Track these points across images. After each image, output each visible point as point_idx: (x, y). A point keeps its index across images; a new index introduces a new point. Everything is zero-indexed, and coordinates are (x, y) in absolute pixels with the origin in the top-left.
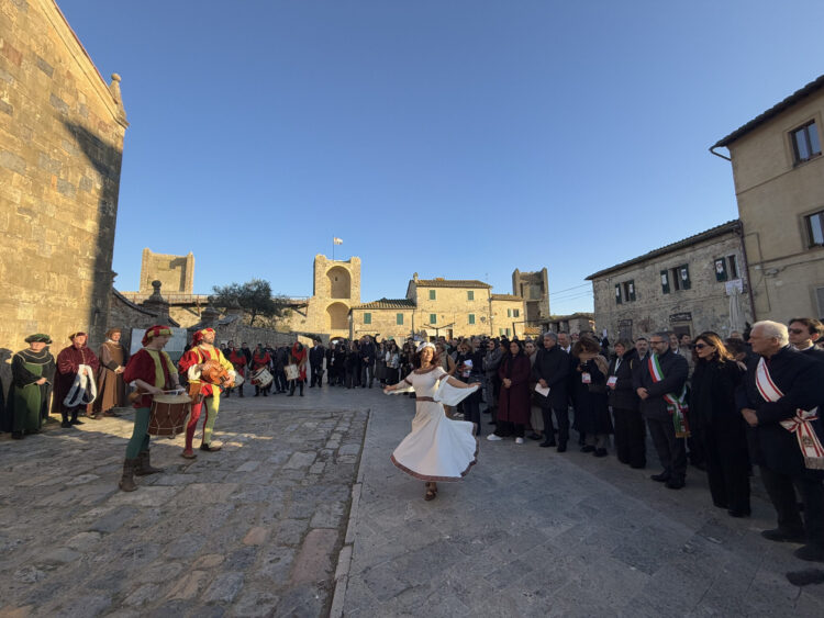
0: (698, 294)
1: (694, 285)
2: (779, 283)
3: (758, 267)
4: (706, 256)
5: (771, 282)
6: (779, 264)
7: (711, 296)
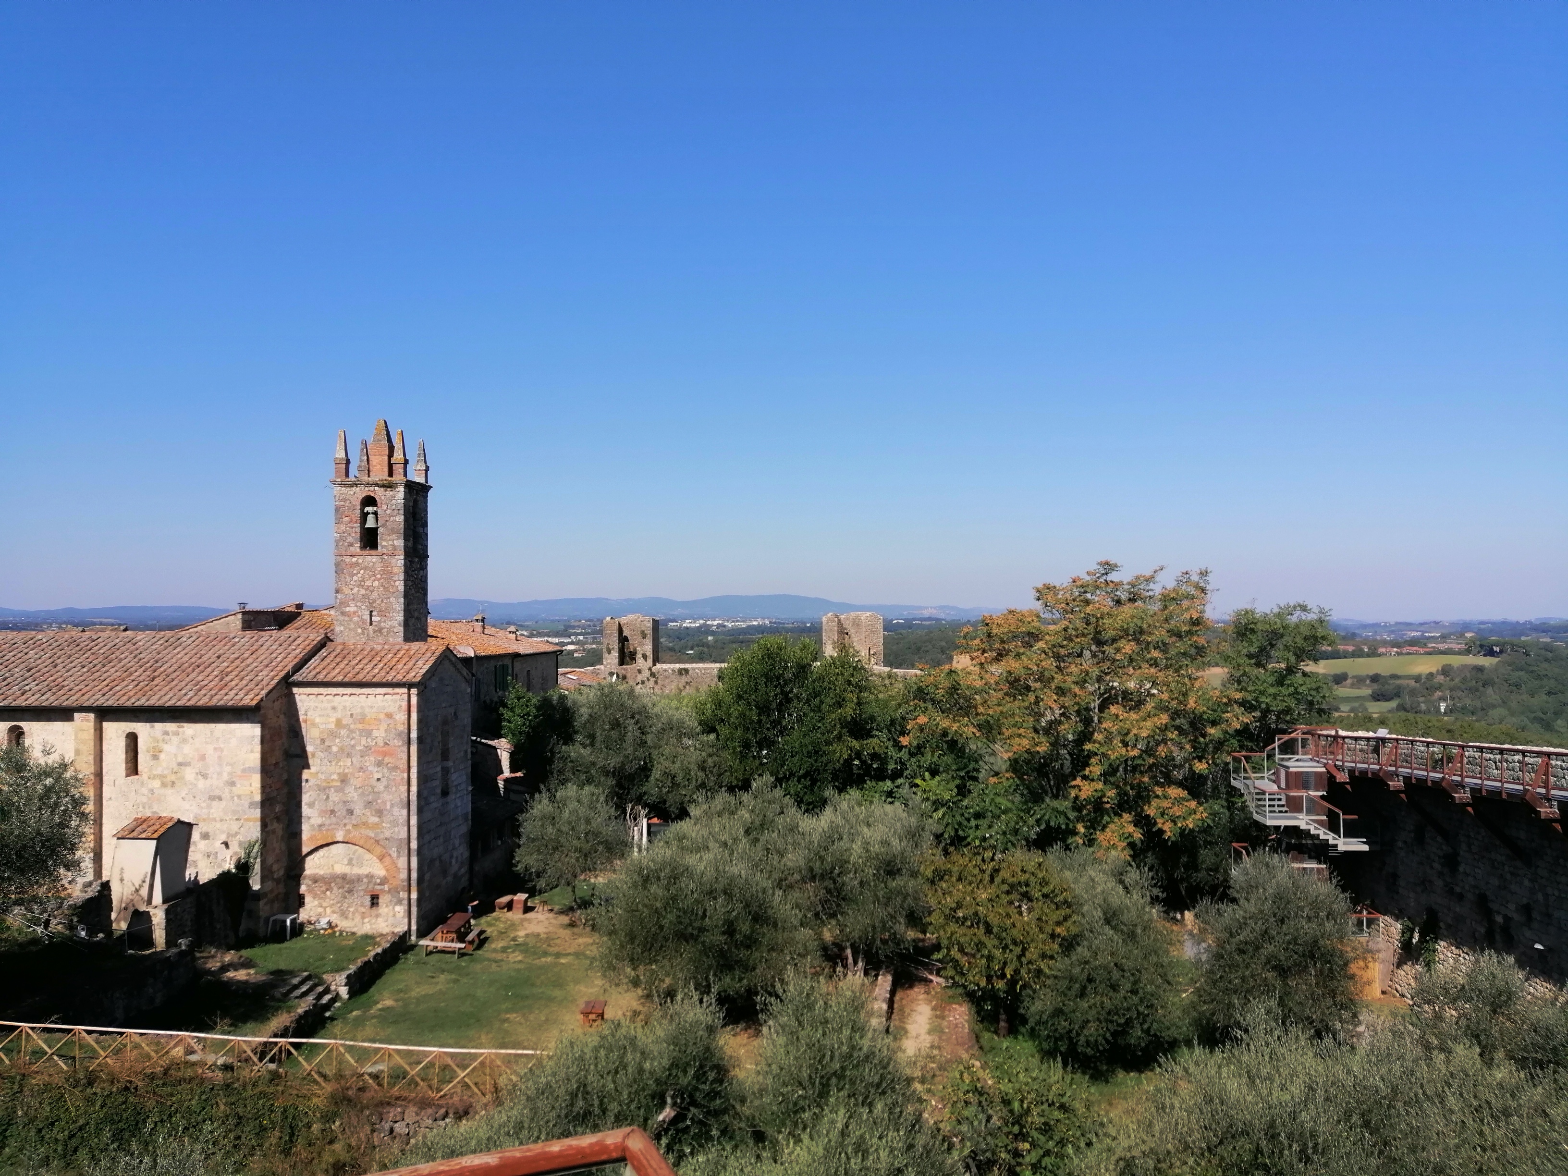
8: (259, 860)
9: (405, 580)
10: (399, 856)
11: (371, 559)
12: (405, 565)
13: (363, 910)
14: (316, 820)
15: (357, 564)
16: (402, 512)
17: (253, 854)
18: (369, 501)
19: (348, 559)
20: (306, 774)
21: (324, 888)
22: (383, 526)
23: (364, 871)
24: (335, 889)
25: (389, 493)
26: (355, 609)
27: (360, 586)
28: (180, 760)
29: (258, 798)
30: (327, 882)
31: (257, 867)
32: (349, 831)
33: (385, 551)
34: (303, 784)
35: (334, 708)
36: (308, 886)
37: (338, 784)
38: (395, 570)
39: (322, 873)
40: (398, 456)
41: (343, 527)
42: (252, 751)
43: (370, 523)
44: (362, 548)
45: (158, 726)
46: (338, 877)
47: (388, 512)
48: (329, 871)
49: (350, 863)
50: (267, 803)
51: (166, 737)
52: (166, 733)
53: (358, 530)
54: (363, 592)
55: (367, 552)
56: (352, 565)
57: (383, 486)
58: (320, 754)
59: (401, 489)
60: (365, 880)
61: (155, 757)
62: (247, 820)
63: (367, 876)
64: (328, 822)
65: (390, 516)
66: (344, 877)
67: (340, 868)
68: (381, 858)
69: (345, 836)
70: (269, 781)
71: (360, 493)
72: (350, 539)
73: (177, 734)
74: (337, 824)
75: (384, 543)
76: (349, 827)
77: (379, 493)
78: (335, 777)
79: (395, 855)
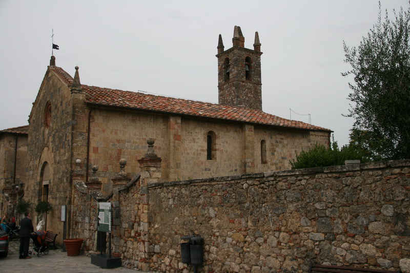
15: (244, 86)
19: (241, 83)
25: (256, 57)
26: (244, 106)
27: (246, 96)
28: (282, 156)
33: (255, 82)
41: (239, 68)
44: (246, 79)
53: (245, 71)
54: (247, 99)
55: (248, 81)
59: (260, 57)
61: (273, 154)
72: (242, 74)
77: (252, 56)
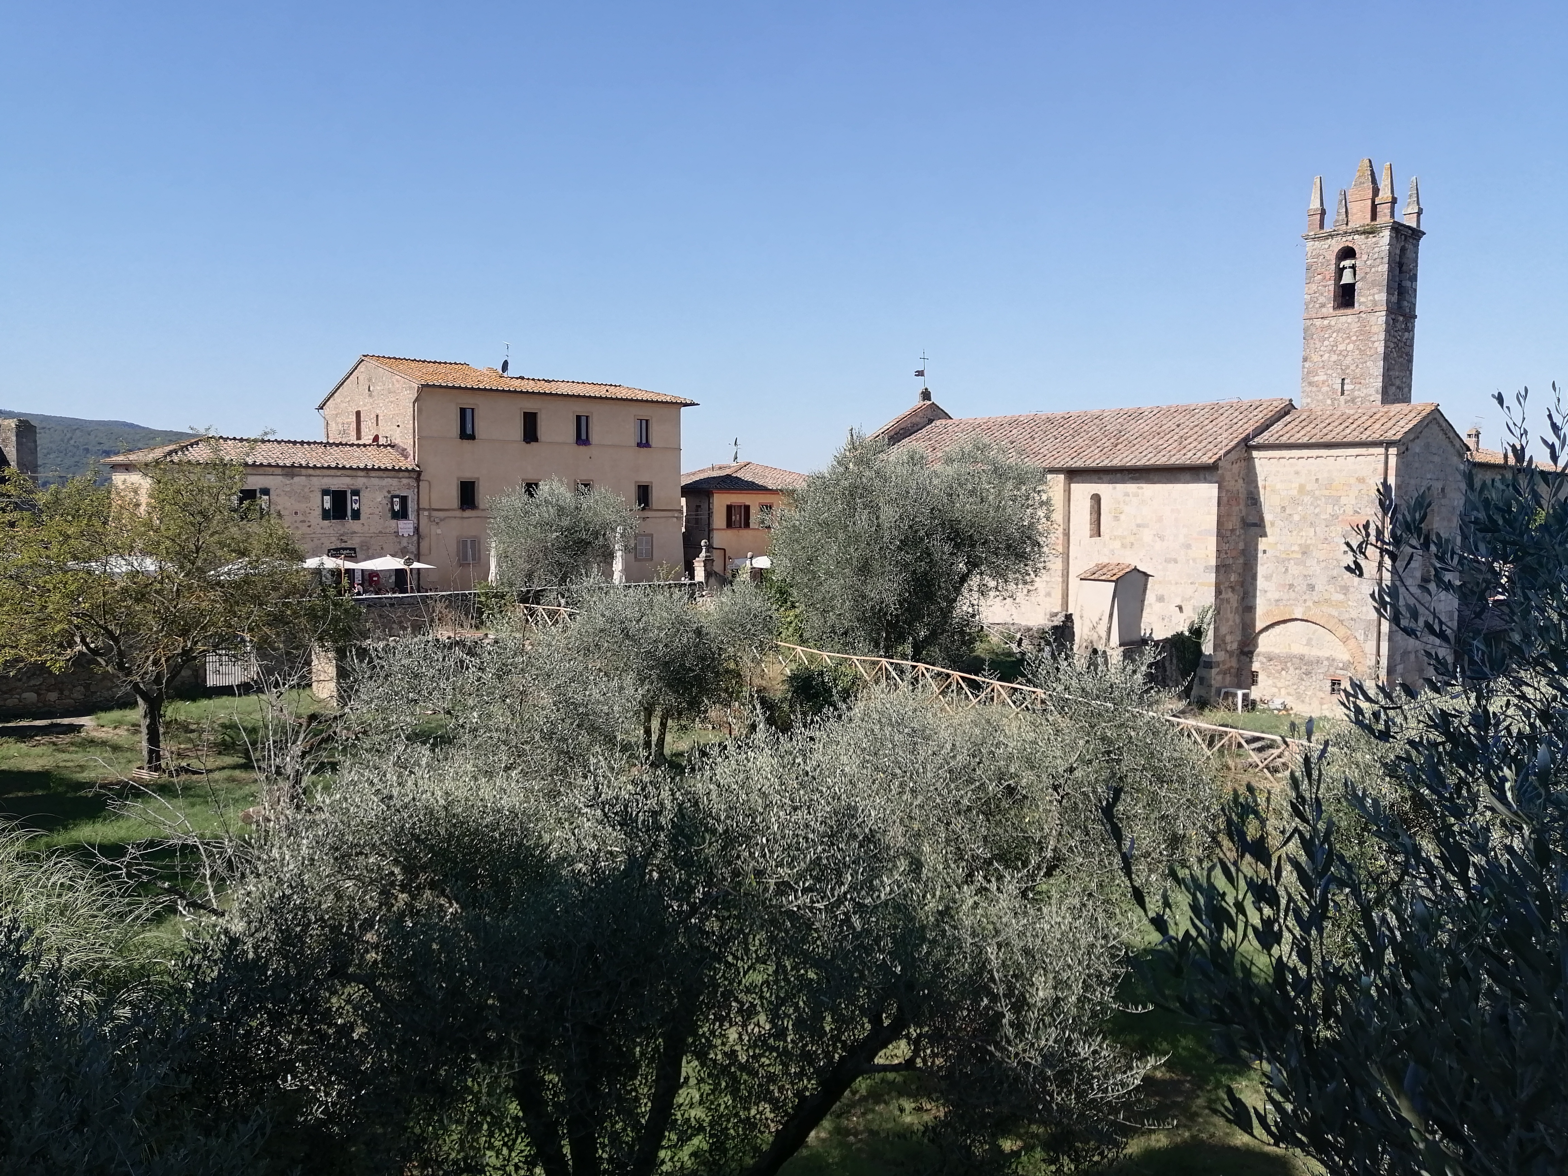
0: (366, 528)
1: (363, 516)
2: (439, 531)
3: (426, 513)
4: (381, 488)
5: (434, 527)
6: (441, 514)
7: (380, 532)
8: (1212, 626)
9: (1386, 341)
10: (1365, 641)
11: (1347, 319)
12: (1387, 322)
13: (1322, 695)
14: (1273, 595)
15: (1329, 326)
16: (1386, 260)
17: (1206, 620)
18: (1348, 253)
19: (1318, 322)
20: (1263, 544)
21: (1279, 668)
22: (1362, 279)
23: (1324, 653)
24: (1292, 669)
25: (1371, 240)
26: (1325, 377)
27: (1332, 351)
28: (1139, 521)
29: (1213, 562)
30: (1283, 661)
31: (1211, 634)
32: (1309, 608)
33: (1363, 308)
34: (1260, 555)
35: (1297, 473)
36: (1262, 663)
37: (1299, 556)
38: (1375, 329)
39: (1277, 651)
40: (1385, 194)
41: (1314, 287)
42: (1209, 514)
43: (1347, 278)
44: (1334, 309)
45: (1120, 486)
46: (1294, 656)
47: (1369, 263)
48: (1285, 651)
49: (1309, 643)
50: (1221, 568)
51: (1127, 499)
52: (1127, 494)
53: (1332, 288)
54: (1334, 358)
55: (1342, 311)
56: (1323, 329)
57: (1364, 233)
58: (1279, 523)
59: (1387, 233)
60: (1326, 663)
61: (1116, 518)
62: (1202, 584)
63: (1328, 659)
64: (1286, 597)
65: (1371, 267)
66: (1301, 658)
67: (1298, 649)
68: (1345, 641)
69: (1304, 613)
70: (1225, 547)
71: (1337, 244)
72: (1322, 300)
73: (1136, 495)
74: (1296, 599)
75: (1362, 299)
76: (1309, 603)
77: (1358, 242)
78: (1296, 548)
79: (1361, 638)
